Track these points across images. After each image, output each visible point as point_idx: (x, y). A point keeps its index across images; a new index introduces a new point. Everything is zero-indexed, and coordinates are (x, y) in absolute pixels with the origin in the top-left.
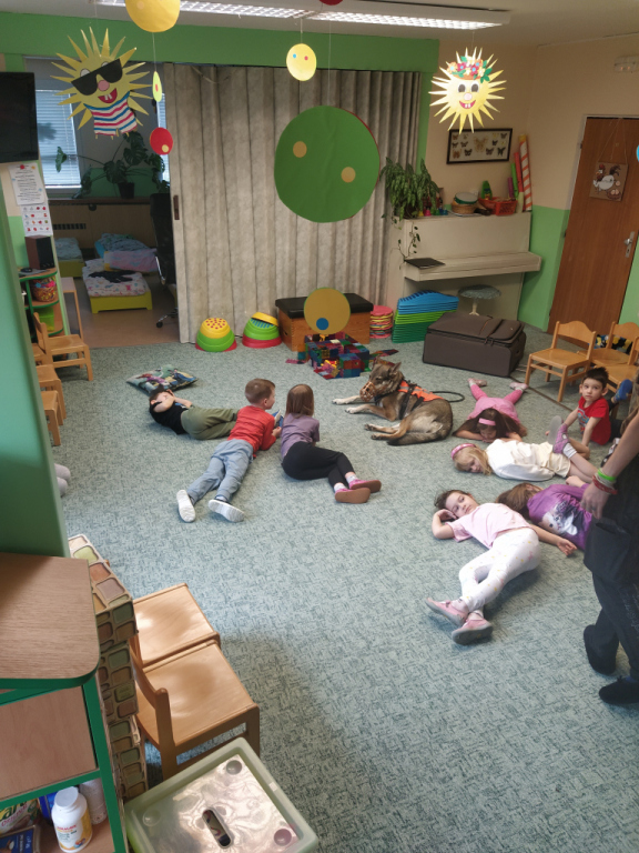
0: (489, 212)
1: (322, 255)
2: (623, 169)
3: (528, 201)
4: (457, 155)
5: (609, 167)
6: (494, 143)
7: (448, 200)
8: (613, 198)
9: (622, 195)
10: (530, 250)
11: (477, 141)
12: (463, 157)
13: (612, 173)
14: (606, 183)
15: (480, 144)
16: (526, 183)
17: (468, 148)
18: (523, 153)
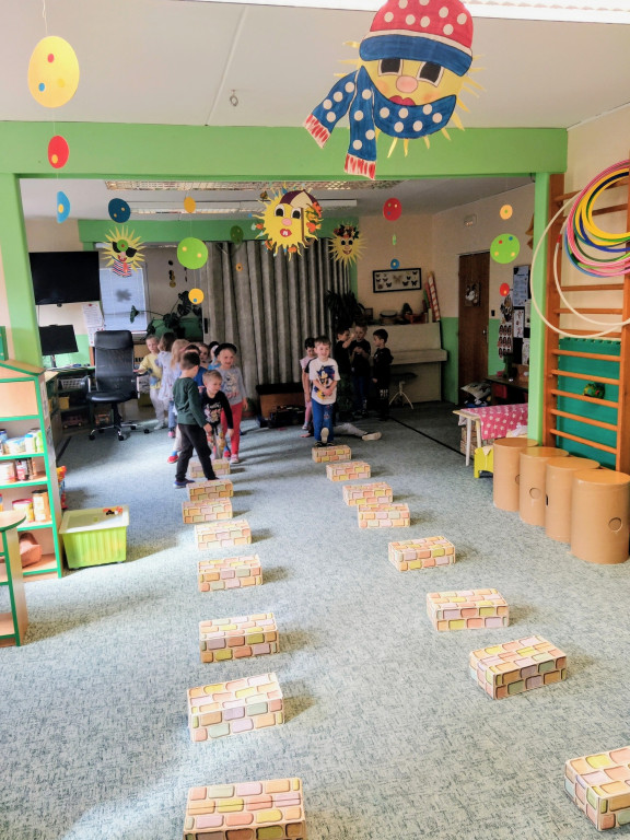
0: (406, 322)
2: (477, 287)
3: (437, 314)
4: (381, 287)
5: (471, 285)
6: (409, 278)
7: (376, 316)
8: (475, 305)
9: (479, 302)
10: (442, 347)
11: (394, 277)
12: (386, 288)
13: (473, 289)
14: (471, 297)
15: (397, 280)
16: (435, 302)
17: (389, 282)
18: (431, 283)
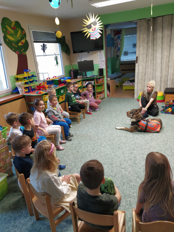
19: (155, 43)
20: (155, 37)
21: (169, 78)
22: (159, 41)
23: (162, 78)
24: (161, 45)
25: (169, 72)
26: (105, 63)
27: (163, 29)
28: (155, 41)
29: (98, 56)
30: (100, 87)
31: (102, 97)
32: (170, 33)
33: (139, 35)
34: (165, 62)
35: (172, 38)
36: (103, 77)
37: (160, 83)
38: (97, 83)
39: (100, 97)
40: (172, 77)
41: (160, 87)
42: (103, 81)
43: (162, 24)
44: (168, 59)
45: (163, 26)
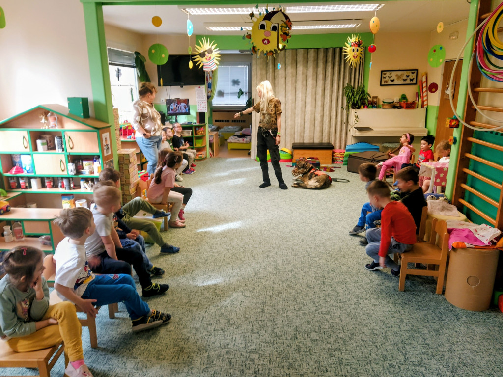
1: (316, 125)
2: (454, 83)
3: (425, 103)
4: (386, 82)
6: (408, 76)
9: (453, 96)
10: (426, 126)
12: (390, 83)
14: (449, 91)
16: (424, 94)
17: (392, 79)
18: (424, 80)
19: (276, 82)
20: (276, 74)
21: (296, 130)
22: (282, 81)
23: (287, 130)
24: (284, 86)
25: (296, 121)
26: (206, 103)
27: (286, 66)
28: (276, 80)
29: (196, 93)
30: (201, 141)
31: (203, 155)
32: (295, 71)
33: (255, 70)
34: (290, 108)
35: (297, 78)
36: (204, 126)
37: (284, 137)
38: (196, 134)
39: (200, 156)
40: (299, 128)
41: (285, 142)
42: (204, 131)
43: (284, 58)
44: (293, 105)
45: (286, 62)
